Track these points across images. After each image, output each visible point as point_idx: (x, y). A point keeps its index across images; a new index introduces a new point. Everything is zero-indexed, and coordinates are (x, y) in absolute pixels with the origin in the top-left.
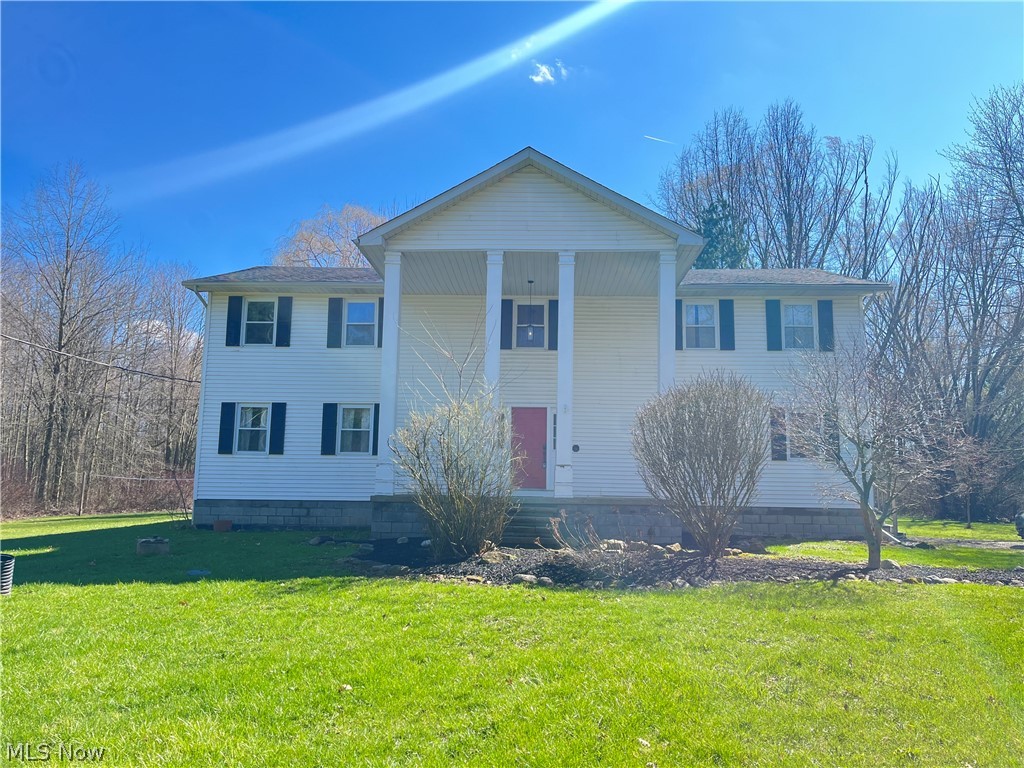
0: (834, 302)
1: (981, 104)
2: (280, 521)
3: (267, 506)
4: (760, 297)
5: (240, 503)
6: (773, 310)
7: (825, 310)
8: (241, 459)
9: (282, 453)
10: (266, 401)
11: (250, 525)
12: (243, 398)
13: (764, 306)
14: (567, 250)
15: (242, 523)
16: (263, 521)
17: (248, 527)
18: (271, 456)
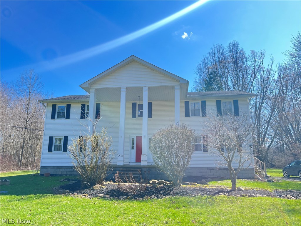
0: (239, 100)
1: (295, 37)
2: (65, 173)
3: (62, 168)
4: (215, 100)
5: (54, 167)
6: (219, 103)
7: (236, 102)
8: (54, 153)
9: (66, 152)
10: (62, 136)
11: (56, 174)
12: (56, 135)
13: (216, 102)
14: (145, 86)
15: (54, 173)
16: (60, 173)
17: (56, 175)
18: (63, 153)
